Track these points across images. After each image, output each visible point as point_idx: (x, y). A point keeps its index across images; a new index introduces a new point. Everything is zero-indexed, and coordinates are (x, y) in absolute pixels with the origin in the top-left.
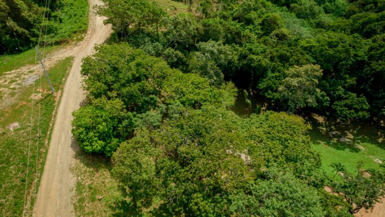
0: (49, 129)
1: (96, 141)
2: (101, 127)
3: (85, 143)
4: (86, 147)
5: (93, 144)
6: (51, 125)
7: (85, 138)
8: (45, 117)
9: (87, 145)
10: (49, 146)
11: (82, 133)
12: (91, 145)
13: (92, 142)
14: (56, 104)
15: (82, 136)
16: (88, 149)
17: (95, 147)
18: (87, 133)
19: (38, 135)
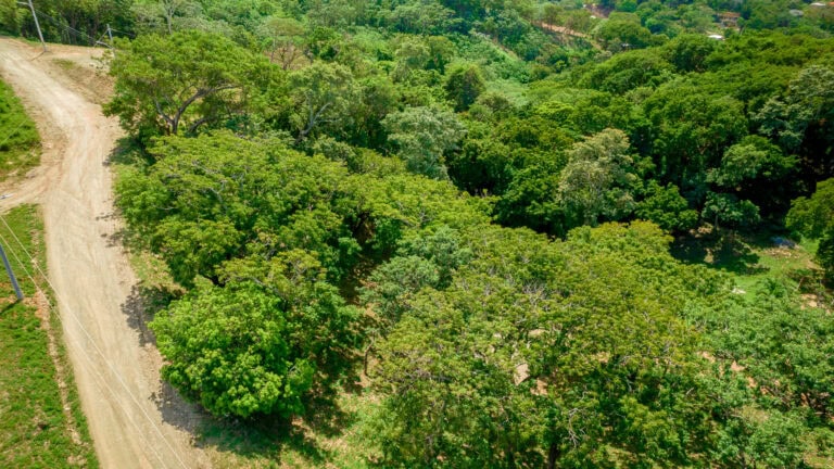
0: (64, 398)
1: (261, 376)
2: (266, 335)
3: (232, 391)
4: (237, 402)
5: (258, 386)
6: (62, 384)
7: (229, 376)
8: (34, 366)
9: (239, 396)
10: (91, 441)
11: (217, 363)
12: (253, 391)
13: (252, 379)
14: (46, 326)
15: (218, 372)
16: (247, 403)
17: (264, 392)
18: (232, 361)
19: (37, 420)
